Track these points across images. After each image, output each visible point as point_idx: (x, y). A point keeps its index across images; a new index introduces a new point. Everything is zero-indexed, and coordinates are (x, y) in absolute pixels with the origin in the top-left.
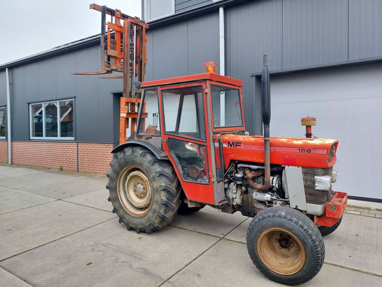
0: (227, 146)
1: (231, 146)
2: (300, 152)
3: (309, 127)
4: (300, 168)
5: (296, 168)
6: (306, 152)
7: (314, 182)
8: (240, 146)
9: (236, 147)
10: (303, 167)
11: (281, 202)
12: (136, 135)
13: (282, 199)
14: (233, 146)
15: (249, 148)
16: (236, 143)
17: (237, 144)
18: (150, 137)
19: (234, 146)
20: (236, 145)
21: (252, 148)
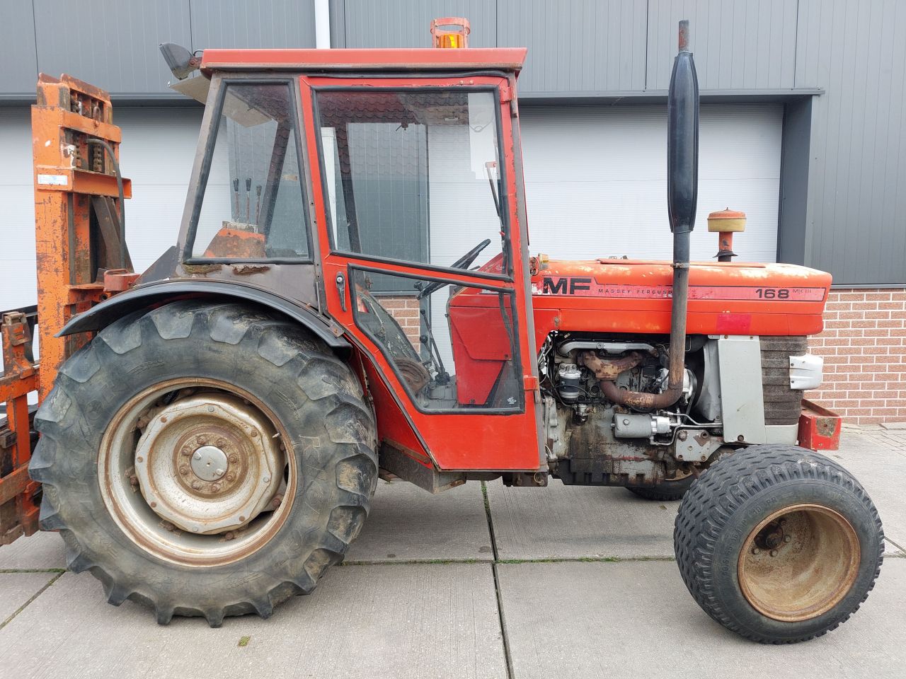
0: (540, 292)
1: (555, 290)
2: (760, 297)
3: (725, 236)
4: (756, 339)
5: (746, 339)
6: (776, 298)
7: (786, 370)
8: (588, 288)
9: (572, 292)
10: (762, 336)
11: (698, 433)
12: (180, 260)
13: (700, 425)
14: (561, 290)
15: (615, 294)
16: (573, 281)
17: (576, 284)
18: (258, 266)
19: (565, 292)
20: (573, 289)
21: (626, 294)
